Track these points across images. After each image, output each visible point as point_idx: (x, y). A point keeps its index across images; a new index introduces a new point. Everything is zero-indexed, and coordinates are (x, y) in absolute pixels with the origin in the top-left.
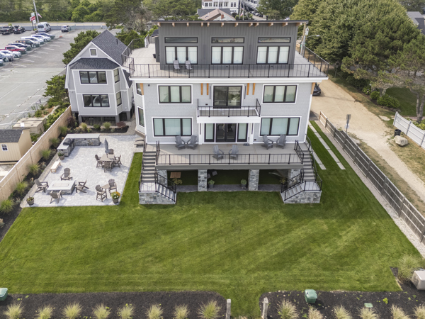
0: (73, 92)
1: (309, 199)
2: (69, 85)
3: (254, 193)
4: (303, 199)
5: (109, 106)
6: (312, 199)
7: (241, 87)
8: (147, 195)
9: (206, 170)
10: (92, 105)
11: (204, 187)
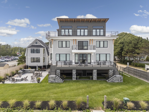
0: (27, 58)
1: (118, 80)
2: (26, 55)
3: (95, 81)
4: (116, 80)
5: (40, 62)
7: (88, 41)
8: (52, 78)
9: (76, 70)
10: (34, 62)
11: (75, 78)
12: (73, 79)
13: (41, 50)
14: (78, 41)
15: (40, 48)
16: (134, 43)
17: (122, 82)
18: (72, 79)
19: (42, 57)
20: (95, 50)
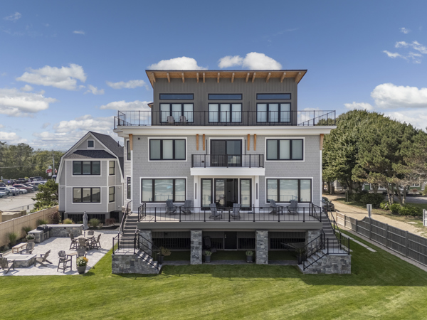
0: (64, 188)
1: (336, 266)
2: (60, 180)
3: (263, 266)
4: (329, 267)
5: (99, 201)
6: (340, 267)
7: (241, 140)
8: (123, 259)
9: (201, 232)
10: (82, 200)
11: (198, 258)
12: (191, 259)
13: (106, 164)
14: (211, 140)
15: (101, 160)
16: (387, 144)
17: (349, 272)
18: (189, 259)
19: (108, 187)
20: (264, 169)
